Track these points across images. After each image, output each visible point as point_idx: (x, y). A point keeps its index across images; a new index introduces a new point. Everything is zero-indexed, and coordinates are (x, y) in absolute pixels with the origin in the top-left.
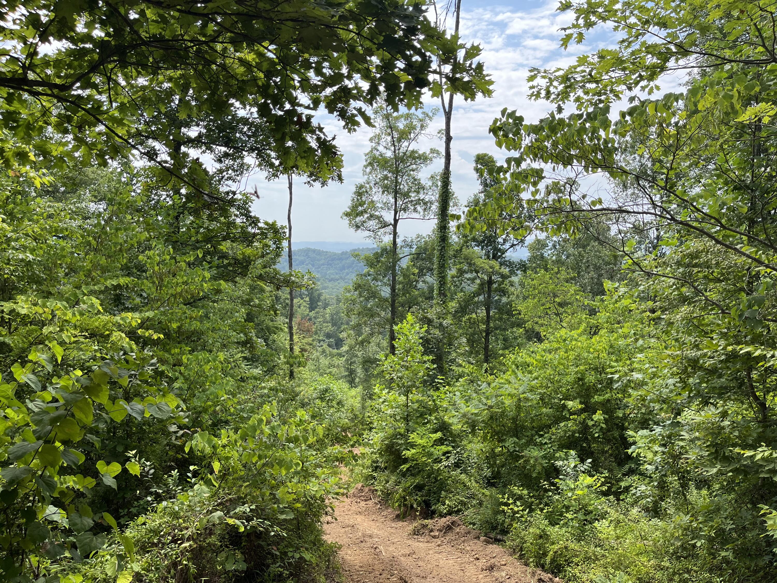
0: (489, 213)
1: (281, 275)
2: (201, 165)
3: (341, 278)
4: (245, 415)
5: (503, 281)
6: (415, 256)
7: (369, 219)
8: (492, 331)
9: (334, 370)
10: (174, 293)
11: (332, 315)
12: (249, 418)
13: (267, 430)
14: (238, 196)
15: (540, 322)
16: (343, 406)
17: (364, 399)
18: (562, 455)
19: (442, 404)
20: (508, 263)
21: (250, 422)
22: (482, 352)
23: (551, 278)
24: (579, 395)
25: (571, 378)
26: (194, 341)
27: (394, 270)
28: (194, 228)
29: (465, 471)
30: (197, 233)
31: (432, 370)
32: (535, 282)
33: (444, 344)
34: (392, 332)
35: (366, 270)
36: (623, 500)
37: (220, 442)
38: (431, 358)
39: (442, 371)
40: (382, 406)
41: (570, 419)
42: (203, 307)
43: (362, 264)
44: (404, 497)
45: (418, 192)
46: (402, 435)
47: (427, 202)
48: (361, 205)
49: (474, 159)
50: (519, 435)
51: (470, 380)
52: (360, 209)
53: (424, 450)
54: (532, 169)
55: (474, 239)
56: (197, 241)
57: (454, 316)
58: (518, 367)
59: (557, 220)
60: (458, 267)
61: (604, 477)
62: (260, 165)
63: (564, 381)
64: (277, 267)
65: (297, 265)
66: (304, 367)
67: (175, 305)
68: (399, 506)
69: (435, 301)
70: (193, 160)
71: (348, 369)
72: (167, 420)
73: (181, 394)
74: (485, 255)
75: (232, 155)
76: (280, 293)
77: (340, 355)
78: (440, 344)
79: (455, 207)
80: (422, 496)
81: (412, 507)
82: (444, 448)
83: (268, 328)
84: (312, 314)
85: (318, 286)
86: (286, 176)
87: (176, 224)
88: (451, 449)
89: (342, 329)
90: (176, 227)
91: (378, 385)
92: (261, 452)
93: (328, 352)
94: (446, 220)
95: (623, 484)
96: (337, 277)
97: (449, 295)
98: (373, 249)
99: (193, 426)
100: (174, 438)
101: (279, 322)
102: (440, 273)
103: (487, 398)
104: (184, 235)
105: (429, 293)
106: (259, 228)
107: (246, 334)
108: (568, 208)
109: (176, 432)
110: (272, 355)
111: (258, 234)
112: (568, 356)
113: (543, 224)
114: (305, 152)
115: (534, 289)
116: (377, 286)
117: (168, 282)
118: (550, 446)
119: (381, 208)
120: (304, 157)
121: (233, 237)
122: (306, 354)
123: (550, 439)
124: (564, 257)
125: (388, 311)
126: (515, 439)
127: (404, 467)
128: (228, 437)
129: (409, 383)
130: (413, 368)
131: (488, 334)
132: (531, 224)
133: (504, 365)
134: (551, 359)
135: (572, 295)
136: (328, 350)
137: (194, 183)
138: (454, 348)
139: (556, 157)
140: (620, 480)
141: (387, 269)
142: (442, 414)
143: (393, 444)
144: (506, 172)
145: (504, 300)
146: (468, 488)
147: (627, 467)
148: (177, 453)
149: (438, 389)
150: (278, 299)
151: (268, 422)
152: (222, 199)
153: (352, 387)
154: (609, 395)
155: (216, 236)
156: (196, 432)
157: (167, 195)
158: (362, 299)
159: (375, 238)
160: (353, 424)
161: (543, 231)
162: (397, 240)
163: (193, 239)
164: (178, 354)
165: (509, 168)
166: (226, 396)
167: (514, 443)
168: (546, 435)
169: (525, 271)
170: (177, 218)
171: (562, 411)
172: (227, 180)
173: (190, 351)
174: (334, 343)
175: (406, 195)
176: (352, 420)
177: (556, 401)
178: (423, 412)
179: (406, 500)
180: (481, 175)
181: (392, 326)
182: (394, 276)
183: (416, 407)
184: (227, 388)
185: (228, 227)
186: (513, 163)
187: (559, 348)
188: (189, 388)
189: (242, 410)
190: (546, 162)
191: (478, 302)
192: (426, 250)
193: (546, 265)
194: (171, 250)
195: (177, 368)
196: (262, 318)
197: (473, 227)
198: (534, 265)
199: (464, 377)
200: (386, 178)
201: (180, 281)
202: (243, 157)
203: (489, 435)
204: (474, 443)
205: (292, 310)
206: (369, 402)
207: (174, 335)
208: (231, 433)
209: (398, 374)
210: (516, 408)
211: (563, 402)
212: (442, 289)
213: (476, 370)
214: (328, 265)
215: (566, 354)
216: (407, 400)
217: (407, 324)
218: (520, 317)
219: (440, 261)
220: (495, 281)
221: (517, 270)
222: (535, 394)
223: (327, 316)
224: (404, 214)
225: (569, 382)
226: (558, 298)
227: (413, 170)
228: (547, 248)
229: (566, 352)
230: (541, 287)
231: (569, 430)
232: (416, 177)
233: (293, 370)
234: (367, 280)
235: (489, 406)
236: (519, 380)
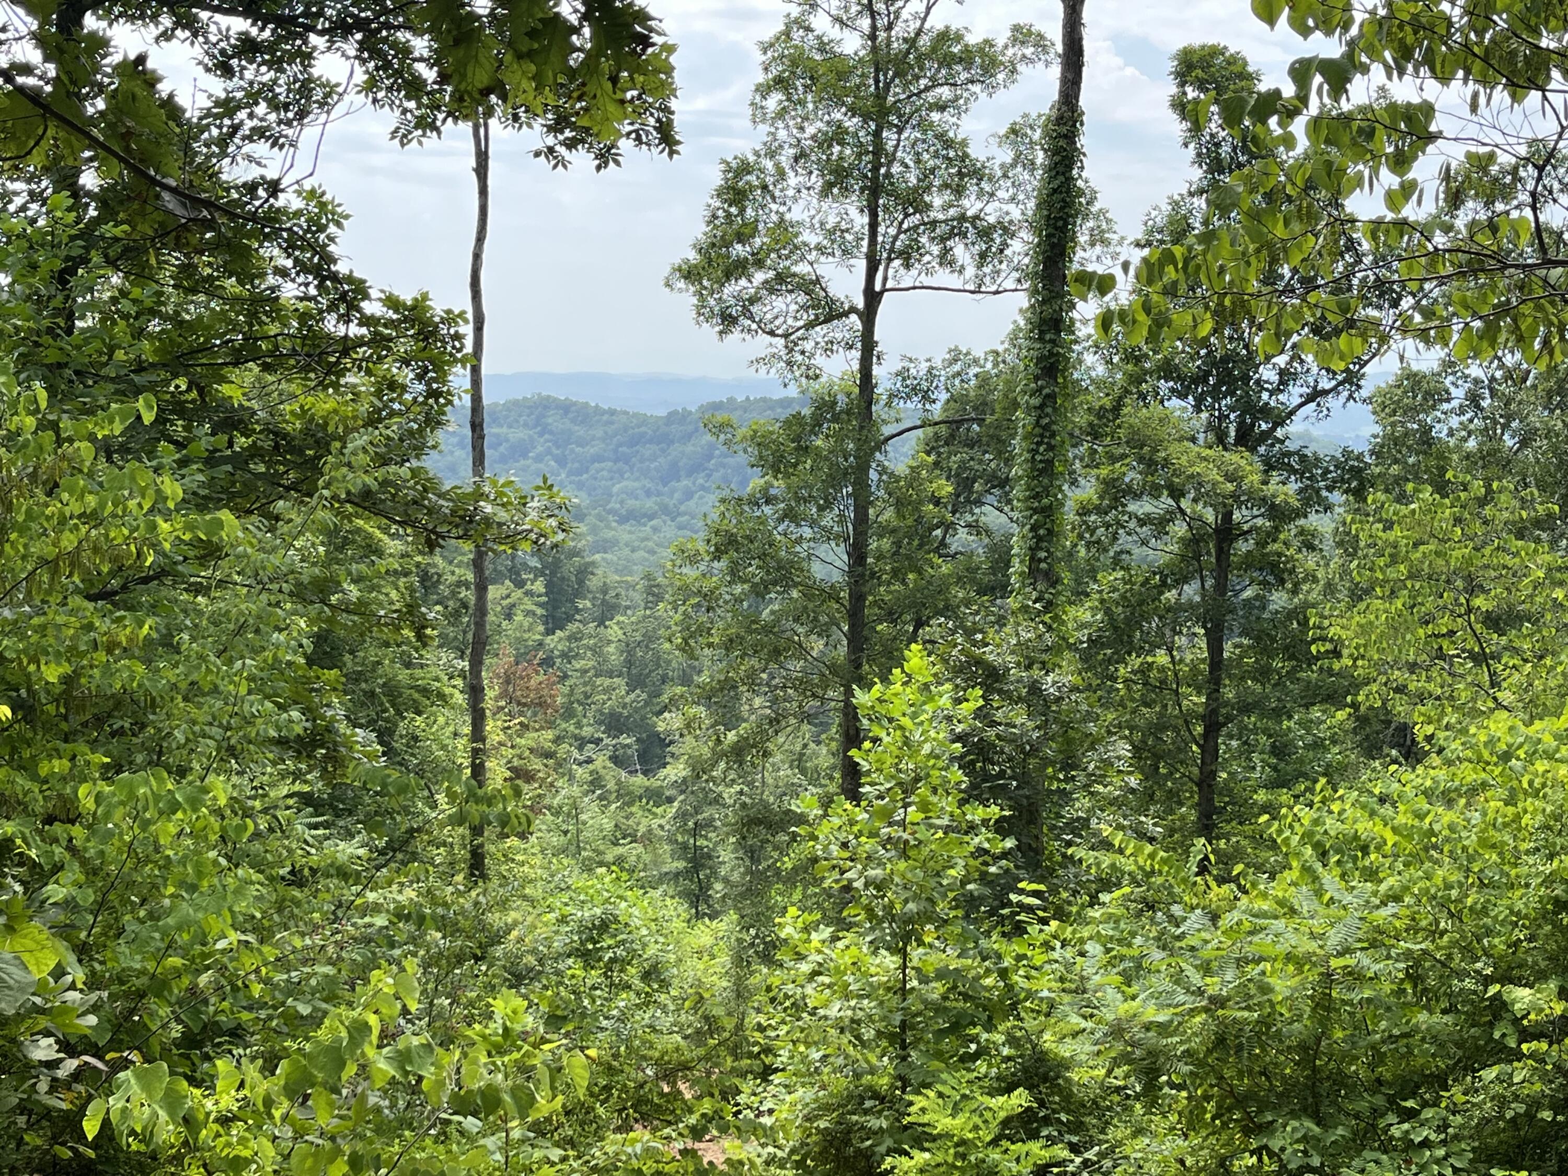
0: (1222, 270)
1: (441, 496)
2: (152, 81)
3: (665, 510)
4: (304, 1010)
5: (1277, 529)
6: (943, 430)
7: (771, 288)
8: (1229, 719)
9: (633, 851)
10: (50, 552)
11: (628, 648)
12: (316, 1020)
13: (382, 1065)
14: (289, 200)
15: (1412, 687)
16: (665, 985)
17: (740, 961)
19: (1033, 986)
20: (1294, 462)
21: (322, 1034)
22: (1190, 794)
23: (1458, 521)
24: (1557, 965)
25: (1527, 901)
26: (121, 732)
27: (861, 484)
28: (125, 317)
30: (139, 333)
31: (996, 858)
32: (1396, 533)
33: (1046, 762)
34: (850, 712)
35: (756, 482)
37: (209, 1104)
38: (994, 811)
39: (1038, 865)
40: (809, 990)
41: (1520, 1056)
42: (153, 609)
43: (742, 459)
45: (959, 191)
46: (882, 1100)
47: (992, 228)
48: (741, 238)
49: (1172, 65)
50: (1326, 1109)
51: (1144, 900)
52: (739, 250)
53: (964, 1157)
54: (1393, 107)
55: (1167, 370)
56: (140, 367)
57: (1086, 658)
58: (1323, 855)
59: (1484, 299)
60: (1104, 472)
62: (371, 86)
63: (1500, 911)
64: (431, 463)
65: (503, 459)
66: (523, 836)
67: (55, 599)
69: (1012, 602)
70: (124, 63)
71: (685, 847)
72: (19, 1017)
73: (72, 926)
74: (1209, 427)
75: (271, 47)
76: (438, 560)
77: (657, 797)
78: (1033, 763)
79: (1098, 249)
82: (1038, 1151)
83: (392, 690)
84: (556, 641)
85: (578, 537)
86: (465, 127)
87: (57, 302)
89: (665, 698)
90: (57, 312)
91: (793, 911)
92: (359, 1146)
93: (611, 785)
94: (1061, 295)
96: (650, 504)
97: (1067, 577)
98: (786, 402)
99: (115, 1044)
100: (43, 1086)
101: (435, 671)
102: (1038, 496)
103: (1206, 969)
104: (87, 341)
105: (993, 570)
106: (366, 321)
107: (309, 712)
108: (1531, 256)
109: (52, 1065)
110: (403, 789)
111: (360, 342)
112: (1518, 818)
113: (1428, 314)
114: (533, 34)
115: (1394, 560)
116: (799, 540)
117: (29, 512)
118: (1441, 1152)
119: (820, 248)
120: (530, 55)
121: (271, 354)
122: (529, 791)
123: (1443, 1127)
124: (1509, 441)
125: (837, 634)
126: (1309, 1124)
128: (242, 1085)
129: (912, 906)
130: (925, 851)
131: (1213, 727)
132: (1387, 317)
133: (1273, 845)
134: (1452, 827)
135: (1536, 585)
136: (613, 776)
137: (127, 149)
138: (1082, 778)
139: (1485, 60)
141: (835, 479)
142: (1030, 1024)
143: (850, 1129)
144: (1290, 113)
145: (1279, 599)
148: (55, 1139)
149: (1020, 930)
150: (428, 580)
151: (387, 1036)
152: (229, 211)
153: (699, 916)
155: (206, 349)
156: (126, 1064)
157: (31, 193)
158: (738, 589)
159: (790, 364)
160: (701, 1052)
161: (1427, 342)
163: (120, 355)
164: (63, 779)
165: (1303, 99)
166: (234, 937)
167: (1305, 1139)
168: (1428, 1113)
169: (1359, 494)
170: (63, 277)
171: (1491, 1025)
172: (249, 138)
173: (106, 767)
174: (633, 752)
175: (914, 200)
176: (698, 1037)
177: (1468, 984)
178: (962, 1014)
180: (1196, 128)
181: (849, 693)
182: (862, 505)
183: (935, 996)
184: (241, 906)
185: (252, 316)
186: (1318, 79)
187: (1484, 785)
188: (100, 906)
189: (294, 990)
190: (1445, 80)
191: (1175, 609)
192: (983, 406)
193: (1442, 471)
194: (43, 396)
195: (58, 828)
196: (372, 653)
197: (1160, 322)
198: (1395, 469)
199: (1119, 885)
200: (838, 135)
201: (75, 508)
202: (309, 56)
203: (1210, 1106)
204: (1154, 1135)
205: (480, 624)
206: (761, 974)
207: (51, 708)
208: (252, 1071)
209: (871, 873)
210: (1314, 1010)
211: (1493, 989)
212: (1043, 554)
213: (1164, 861)
214: (616, 461)
215: (1511, 810)
216: (904, 967)
217: (905, 684)
218: (1336, 666)
219: (1035, 452)
220: (1246, 527)
221: (1330, 489)
222: (1388, 957)
223: (611, 649)
224: (902, 271)
225: (1518, 914)
226: (1482, 597)
227: (942, 107)
228: (1445, 406)
229: (1510, 801)
230: (1418, 555)
231: (1516, 1097)
232: (951, 134)
233: (481, 846)
234: (762, 520)
235: (1212, 999)
236: (1328, 905)
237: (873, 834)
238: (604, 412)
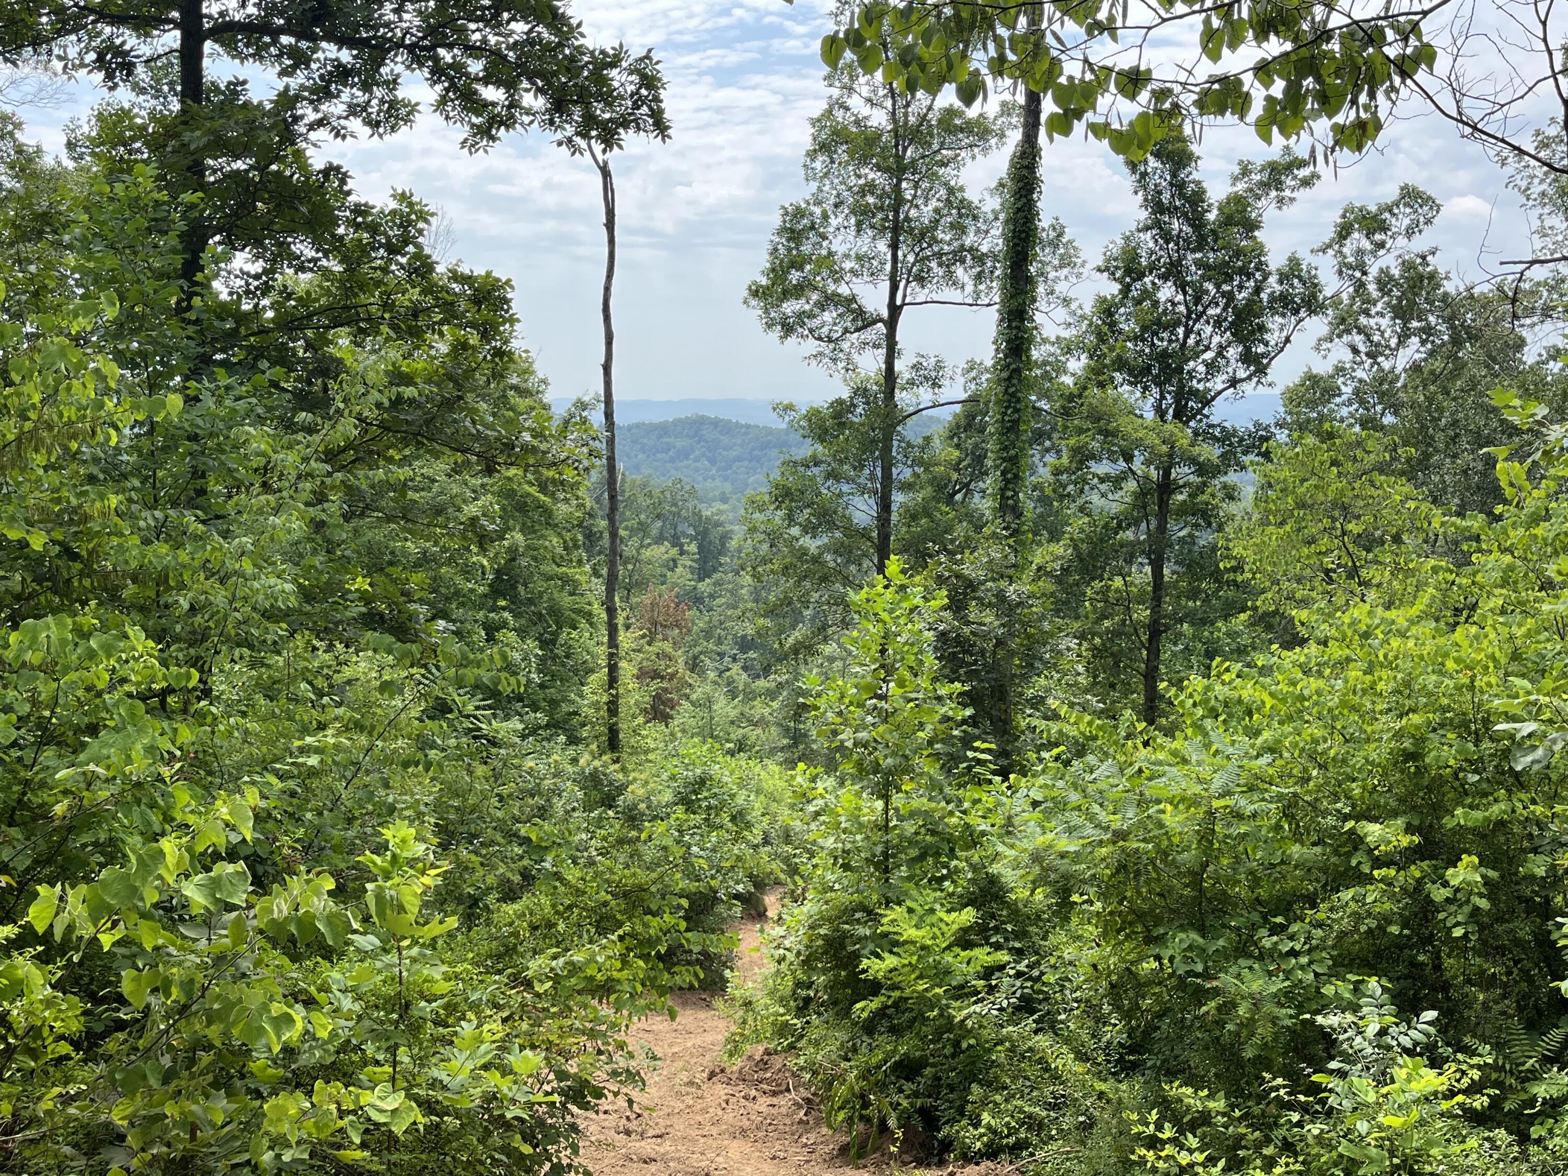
5: (1204, 484)
7: (822, 305)
8: (1167, 628)
15: (1298, 596)
18: (1345, 990)
20: (1217, 432)
23: (1334, 462)
24: (1405, 805)
25: (1379, 752)
27: (886, 449)
29: (1048, 1024)
31: (959, 723)
32: (1286, 472)
33: (1012, 654)
35: (807, 448)
36: (1538, 1141)
38: (957, 687)
39: (1005, 732)
41: (1370, 879)
43: (798, 432)
44: (863, 1096)
45: (960, 229)
46: (869, 912)
47: (985, 256)
48: (798, 265)
50: (1209, 923)
52: (795, 276)
53: (923, 959)
55: (1121, 364)
60: (1072, 442)
61: (1479, 1067)
63: (1358, 760)
65: (672, 460)
68: (850, 1120)
71: (788, 729)
77: (773, 694)
78: (1001, 654)
79: (1065, 271)
80: (916, 1094)
81: (883, 1122)
82: (983, 956)
84: (705, 586)
88: (1007, 958)
91: (801, 766)
93: (739, 686)
95: (1541, 1091)
102: (1005, 449)
112: (1374, 683)
115: (1284, 493)
116: (840, 495)
118: (1304, 960)
119: (852, 271)
123: (1307, 939)
126: (1194, 936)
127: (864, 1008)
129: (892, 761)
130: (899, 718)
131: (1155, 635)
134: (1319, 693)
136: (743, 680)
140: (1534, 1076)
141: (868, 445)
143: (845, 936)
145: (1205, 538)
146: (1056, 1077)
147: (1556, 1035)
149: (975, 779)
154: (1502, 806)
158: (794, 530)
159: (834, 360)
162: (899, 366)
167: (1190, 948)
168: (1295, 928)
171: (1349, 855)
174: (757, 663)
175: (925, 235)
177: (1330, 821)
178: (931, 845)
179: (866, 1105)
180: (1145, 180)
182: (887, 465)
183: (909, 832)
187: (1348, 660)
191: (1130, 544)
203: (1120, 920)
209: (860, 735)
210: (1199, 842)
211: (1350, 824)
212: (1010, 493)
213: (1100, 728)
214: (751, 460)
215: (1369, 678)
216: (886, 811)
217: (886, 587)
218: (1240, 579)
219: (1004, 414)
220: (1181, 482)
221: (1245, 453)
222: (1263, 800)
223: (744, 591)
224: (918, 289)
225: (1372, 763)
226: (1354, 522)
227: (945, 164)
228: (1338, 400)
229: (1369, 671)
230: (1303, 489)
231: (1369, 914)
232: (952, 183)
233: (616, 724)
234: (812, 479)
235: (1115, 833)
236: (1214, 755)
237: (861, 705)
238: (742, 426)
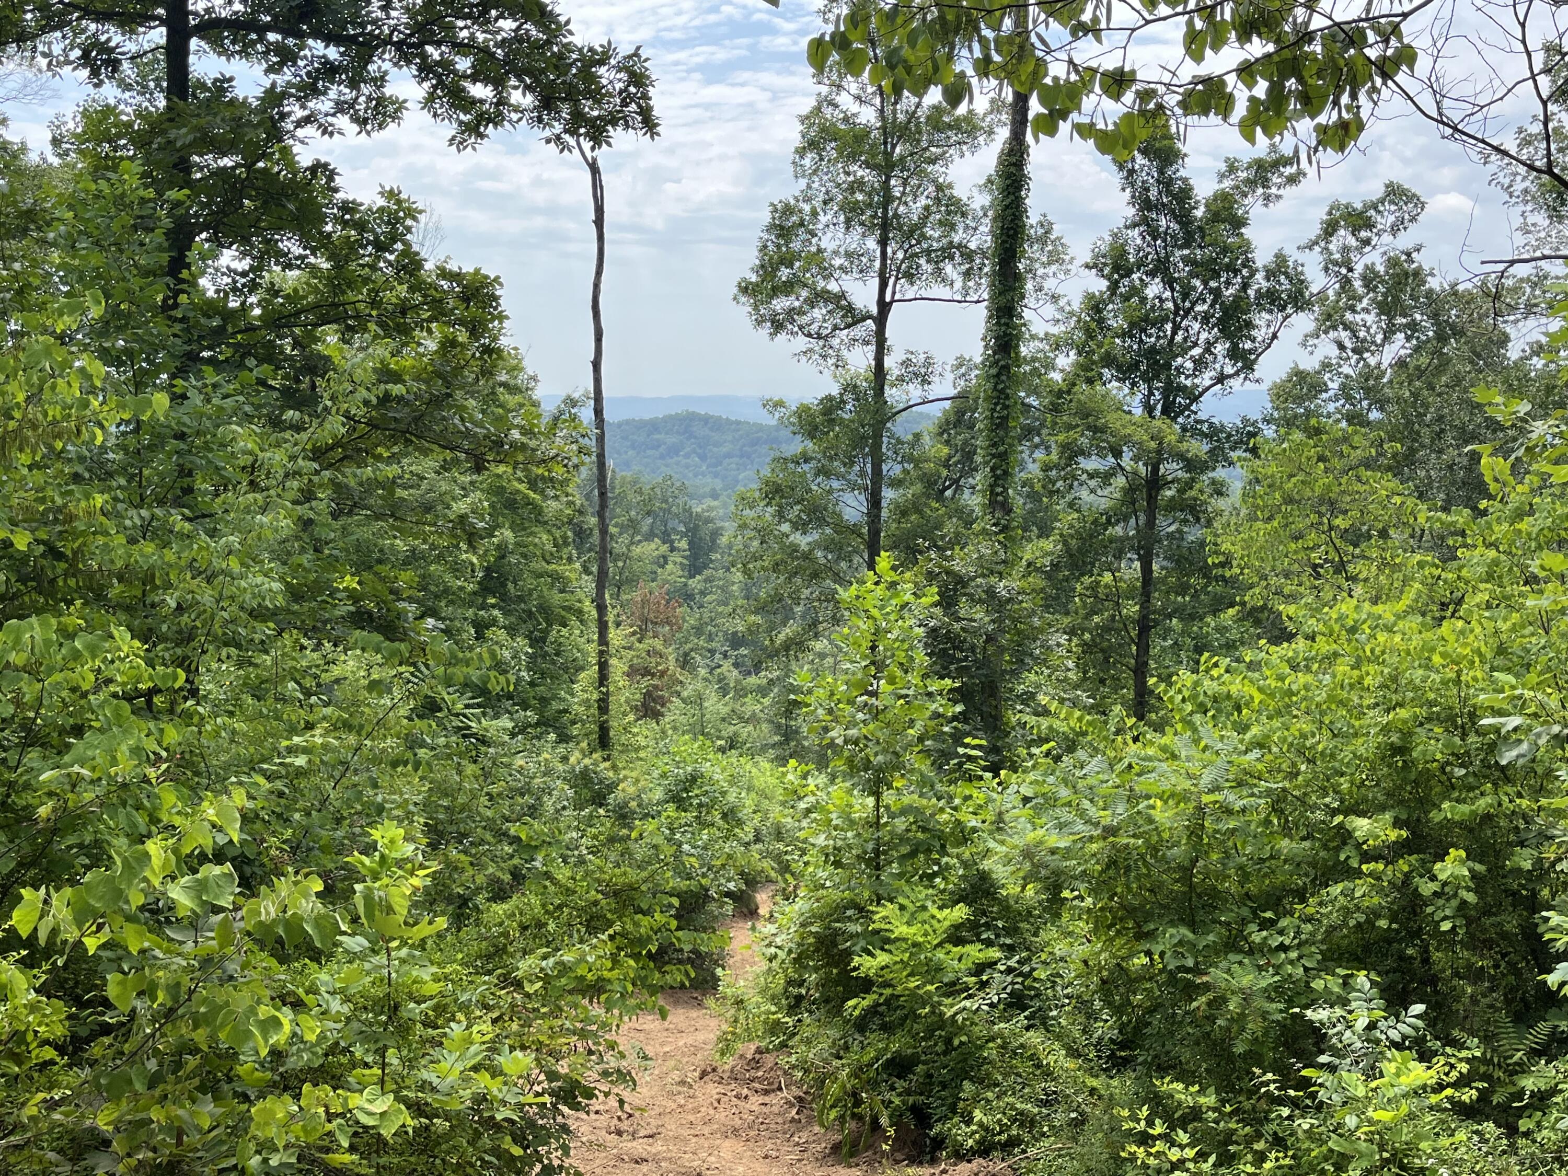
5: (1193, 480)
7: (810, 302)
8: (1157, 623)
13: (176, 894)
15: (1286, 591)
18: (1334, 984)
20: (1205, 428)
22: (1129, 680)
23: (1321, 457)
24: (1393, 799)
25: (1366, 747)
27: (876, 446)
29: (1039, 1020)
31: (949, 720)
32: (1273, 468)
33: (1002, 650)
35: (797, 445)
36: (1527, 1134)
38: (949, 684)
41: (1359, 874)
43: (788, 429)
44: (855, 1094)
45: (949, 226)
46: (858, 911)
47: (974, 252)
48: (787, 262)
50: (1200, 916)
53: (915, 956)
55: (1109, 360)
58: (1203, 711)
60: (1061, 438)
61: (1467, 1060)
63: (1346, 755)
68: (841, 1119)
69: (975, 527)
77: (765, 691)
79: (1054, 268)
80: (908, 1092)
81: (875, 1120)
82: (974, 952)
88: (998, 954)
91: (792, 762)
95: (1529, 1083)
102: (994, 445)
103: (1102, 804)
112: (1361, 678)
116: (831, 492)
118: (1294, 955)
123: (1296, 934)
126: (1185, 932)
127: (855, 1006)
129: (883, 758)
130: (890, 715)
131: (1145, 629)
134: (1307, 688)
138: (1030, 662)
140: (1521, 1069)
141: (858, 441)
143: (836, 933)
145: (1194, 534)
146: (1048, 1074)
147: (1543, 1028)
149: (966, 776)
154: (1488, 799)
158: (784, 527)
159: (824, 357)
162: (888, 362)
167: (1181, 943)
168: (1284, 922)
171: (1338, 849)
174: (748, 660)
175: (914, 232)
177: (1319, 815)
178: (923, 842)
179: (858, 1102)
180: (1131, 177)
182: (877, 461)
183: (900, 829)
185: (336, 287)
187: (1336, 655)
191: (1119, 540)
196: (528, 581)
200: (858, 183)
202: (379, 76)
209: (850, 732)
210: (1189, 837)
211: (1339, 819)
212: (999, 490)
213: (1089, 723)
214: (742, 456)
215: (1356, 673)
216: (877, 807)
217: (877, 583)
218: (1228, 574)
219: (994, 410)
220: (1170, 478)
221: (1233, 449)
222: (1252, 795)
223: (735, 588)
224: (907, 286)
225: (1360, 758)
226: (1341, 517)
227: (933, 161)
228: (1324, 396)
229: (1356, 666)
230: (1290, 485)
231: (1358, 908)
232: (941, 180)
233: (607, 721)
234: (803, 475)
235: (1106, 829)
236: (1204, 751)
237: (851, 702)
238: (733, 423)
